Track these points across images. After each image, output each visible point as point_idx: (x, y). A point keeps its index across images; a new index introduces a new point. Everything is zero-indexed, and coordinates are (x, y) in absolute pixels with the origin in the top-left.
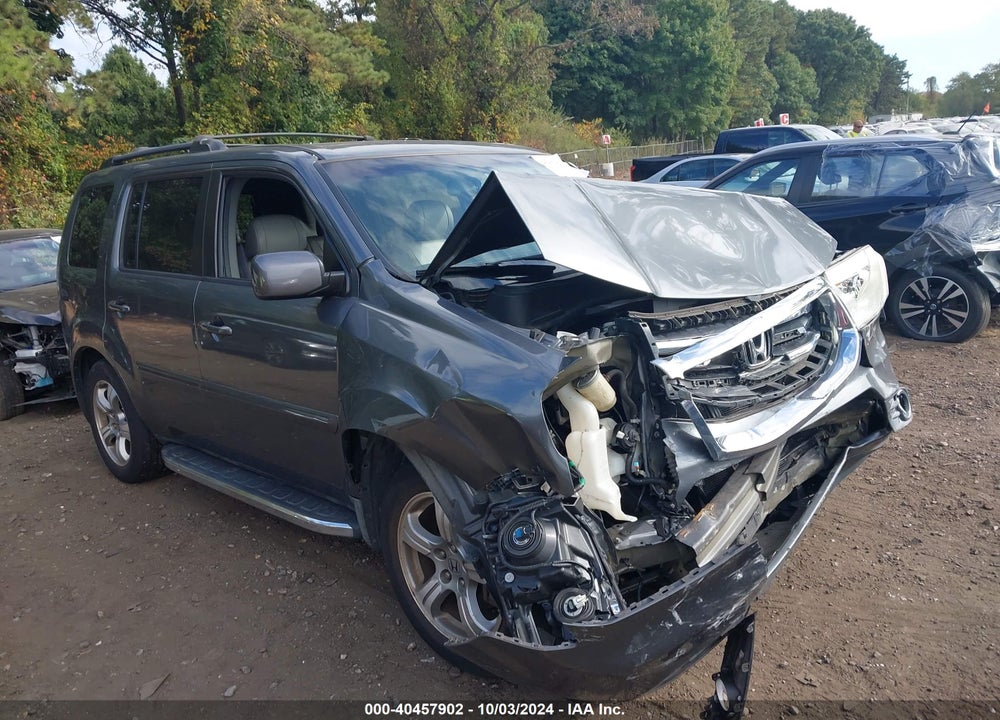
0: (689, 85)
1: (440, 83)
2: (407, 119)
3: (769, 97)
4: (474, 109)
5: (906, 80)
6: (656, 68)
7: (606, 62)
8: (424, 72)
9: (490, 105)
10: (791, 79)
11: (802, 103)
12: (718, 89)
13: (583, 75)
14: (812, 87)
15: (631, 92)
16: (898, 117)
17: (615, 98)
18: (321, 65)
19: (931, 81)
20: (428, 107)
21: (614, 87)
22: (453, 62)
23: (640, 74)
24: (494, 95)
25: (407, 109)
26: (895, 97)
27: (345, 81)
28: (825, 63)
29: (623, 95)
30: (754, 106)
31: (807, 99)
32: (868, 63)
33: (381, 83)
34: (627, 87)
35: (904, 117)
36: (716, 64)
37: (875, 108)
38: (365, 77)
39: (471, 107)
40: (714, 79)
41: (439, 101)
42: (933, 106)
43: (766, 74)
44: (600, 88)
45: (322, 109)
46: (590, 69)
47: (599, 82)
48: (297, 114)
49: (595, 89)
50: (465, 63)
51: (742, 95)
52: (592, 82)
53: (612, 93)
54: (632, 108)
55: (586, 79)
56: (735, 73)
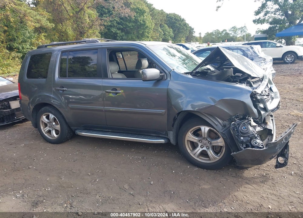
0: (140, 32)
1: (66, 28)
2: (56, 39)
3: (161, 36)
4: (79, 37)
5: (194, 33)
6: (130, 26)
7: (115, 24)
8: (61, 24)
9: (84, 36)
10: (166, 32)
11: (170, 39)
12: (148, 34)
13: (109, 28)
14: (172, 34)
15: (123, 33)
16: (193, 43)
17: (119, 35)
18: (30, 20)
19: (200, 34)
20: (63, 36)
21: (118, 32)
22: (72, 22)
23: (125, 28)
24: (85, 33)
25: (56, 36)
26: (192, 38)
27: (39, 26)
28: (175, 28)
29: (121, 34)
30: (157, 39)
31: (171, 37)
32: (186, 28)
33: (51, 27)
34: (122, 32)
35: (195, 43)
36: (147, 26)
37: (187, 40)
38: (46, 25)
39: (78, 36)
40: (147, 31)
41: (66, 34)
42: (201, 40)
43: (160, 29)
44: (114, 32)
45: (29, 35)
46: (111, 26)
47: (114, 30)
48: (21, 36)
49: (112, 32)
50: (75, 23)
51: (154, 36)
52: (112, 30)
53: (117, 33)
54: (124, 38)
55: (110, 29)
56: (152, 29)
